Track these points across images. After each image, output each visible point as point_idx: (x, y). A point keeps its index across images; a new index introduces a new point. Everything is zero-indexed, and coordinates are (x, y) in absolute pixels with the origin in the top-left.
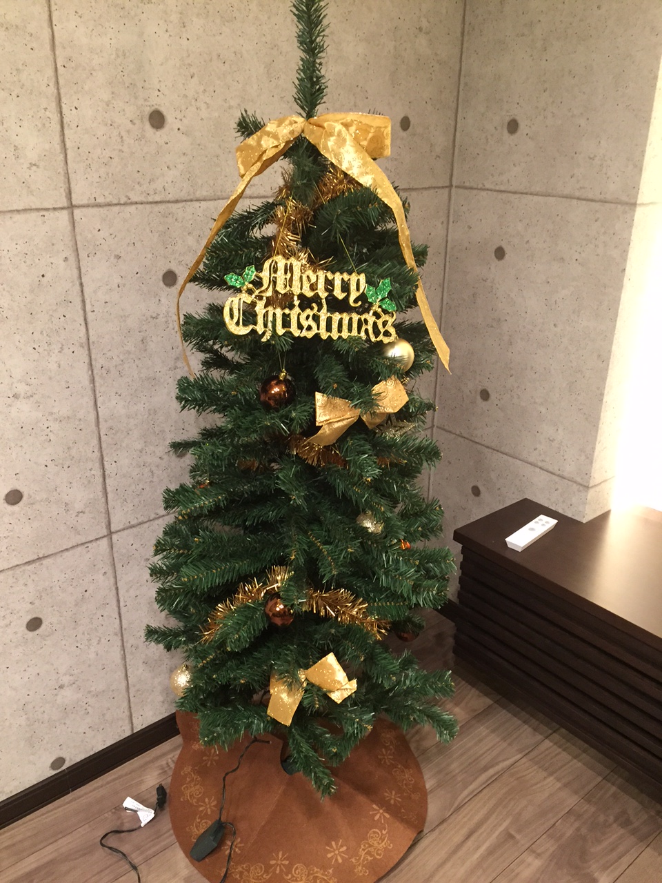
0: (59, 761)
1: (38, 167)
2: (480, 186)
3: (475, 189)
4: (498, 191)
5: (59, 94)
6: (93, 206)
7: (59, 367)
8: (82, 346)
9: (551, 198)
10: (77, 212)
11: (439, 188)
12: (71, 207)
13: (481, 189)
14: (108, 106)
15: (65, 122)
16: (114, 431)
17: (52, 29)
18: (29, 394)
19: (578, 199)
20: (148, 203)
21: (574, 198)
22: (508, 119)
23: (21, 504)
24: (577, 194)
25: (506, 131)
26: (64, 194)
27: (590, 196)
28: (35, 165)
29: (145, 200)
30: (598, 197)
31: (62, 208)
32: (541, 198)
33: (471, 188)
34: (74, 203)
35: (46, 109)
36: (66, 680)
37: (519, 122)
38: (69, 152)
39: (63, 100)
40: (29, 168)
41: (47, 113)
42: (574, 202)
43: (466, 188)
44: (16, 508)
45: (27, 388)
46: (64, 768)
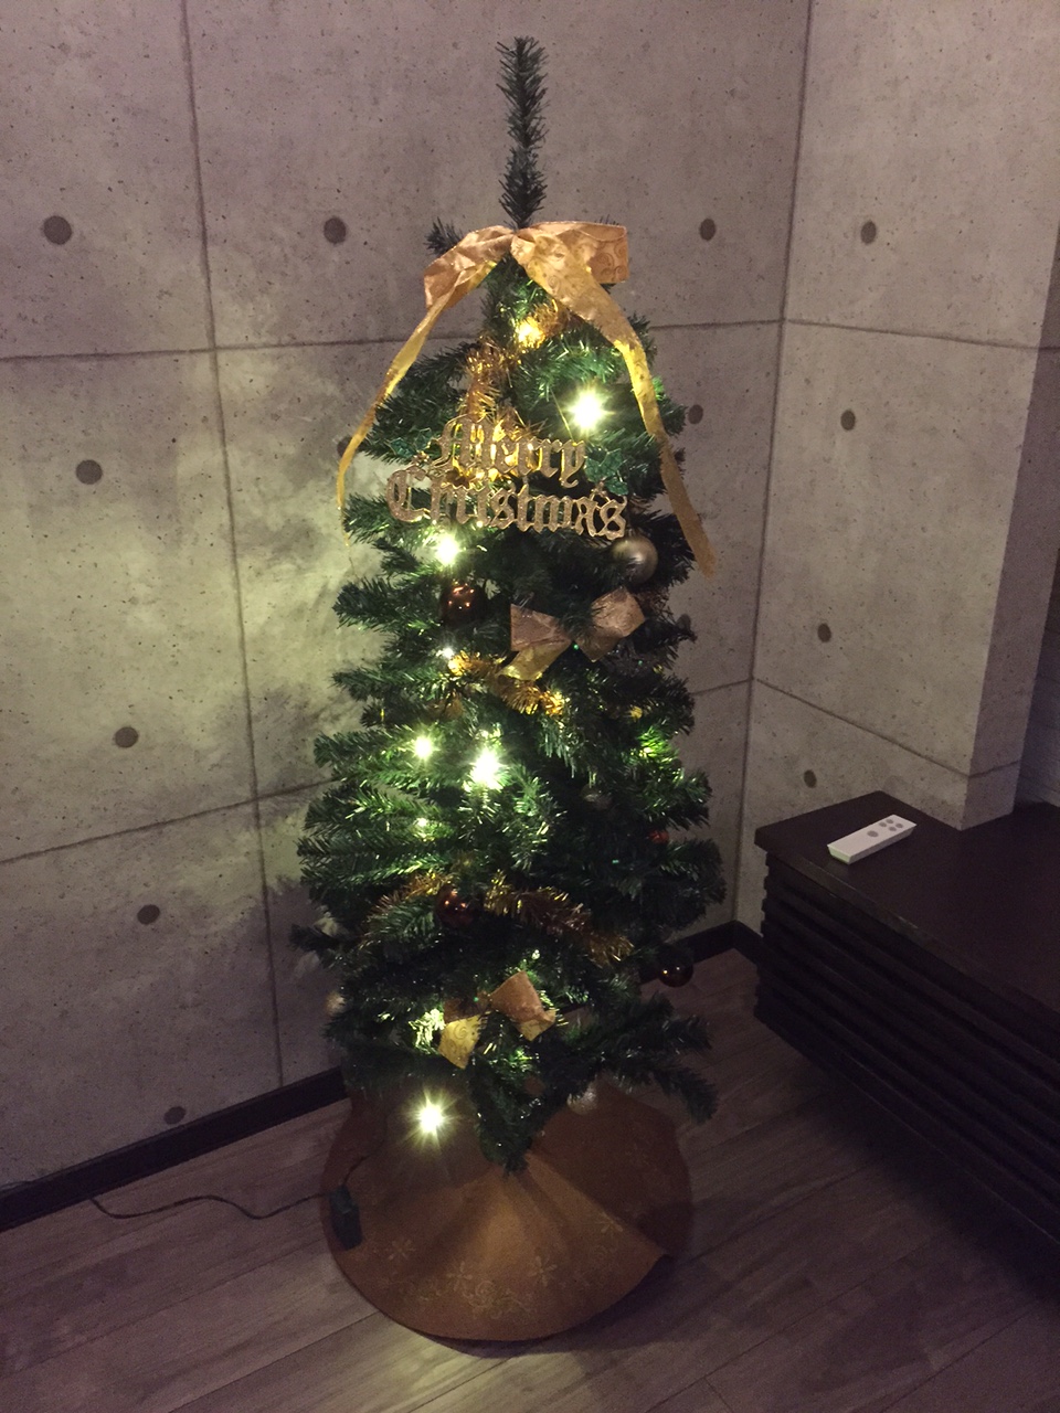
0: (176, 1113)
1: (170, 295)
2: (824, 320)
3: (816, 324)
4: (848, 328)
5: (201, 199)
6: (244, 348)
7: (192, 564)
8: (224, 537)
9: (918, 338)
10: (222, 357)
11: (762, 322)
12: (214, 349)
13: (824, 325)
14: (267, 213)
15: (208, 235)
16: (264, 657)
17: (194, 112)
18: (150, 599)
19: (957, 340)
20: (319, 344)
21: (951, 339)
22: (862, 222)
23: (135, 747)
24: (956, 333)
25: (859, 240)
26: (205, 332)
27: (975, 336)
28: (166, 293)
29: (314, 339)
30: (985, 338)
31: (203, 351)
32: (905, 338)
33: (810, 323)
34: (218, 343)
35: (183, 219)
36: (189, 997)
37: (877, 225)
38: (213, 276)
39: (207, 206)
40: (159, 298)
41: (185, 224)
42: (952, 344)
43: (802, 323)
44: (128, 751)
45: (148, 590)
46: (183, 1122)
